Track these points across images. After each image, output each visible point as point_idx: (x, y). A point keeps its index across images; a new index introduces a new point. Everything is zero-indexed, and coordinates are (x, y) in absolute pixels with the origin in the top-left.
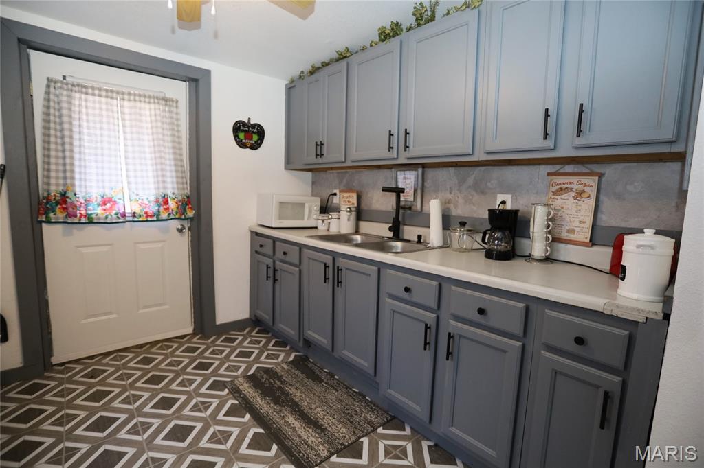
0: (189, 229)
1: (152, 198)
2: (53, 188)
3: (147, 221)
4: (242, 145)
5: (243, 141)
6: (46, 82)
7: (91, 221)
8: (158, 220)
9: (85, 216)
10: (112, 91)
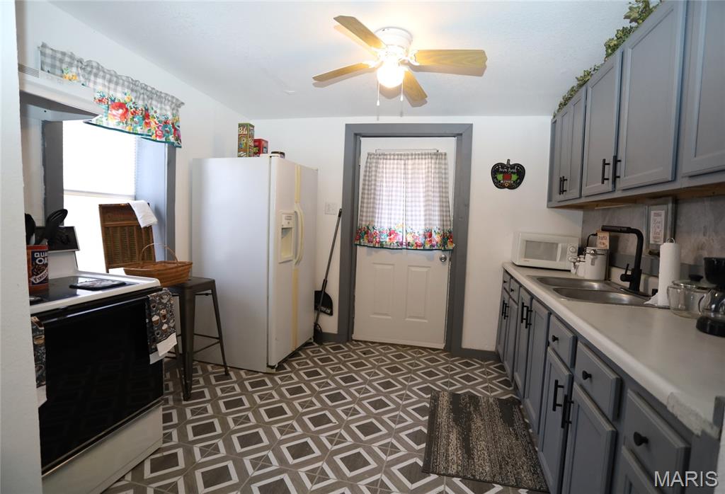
0: (450, 260)
1: (422, 232)
2: (364, 223)
3: (417, 249)
4: (499, 185)
5: (502, 182)
6: (367, 155)
7: (382, 247)
8: (424, 250)
9: (378, 243)
10: (401, 155)
